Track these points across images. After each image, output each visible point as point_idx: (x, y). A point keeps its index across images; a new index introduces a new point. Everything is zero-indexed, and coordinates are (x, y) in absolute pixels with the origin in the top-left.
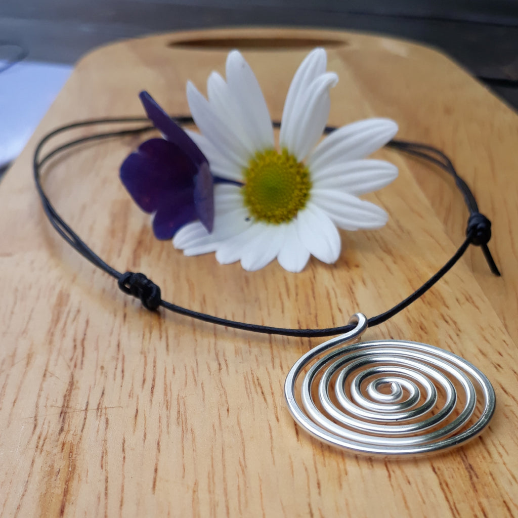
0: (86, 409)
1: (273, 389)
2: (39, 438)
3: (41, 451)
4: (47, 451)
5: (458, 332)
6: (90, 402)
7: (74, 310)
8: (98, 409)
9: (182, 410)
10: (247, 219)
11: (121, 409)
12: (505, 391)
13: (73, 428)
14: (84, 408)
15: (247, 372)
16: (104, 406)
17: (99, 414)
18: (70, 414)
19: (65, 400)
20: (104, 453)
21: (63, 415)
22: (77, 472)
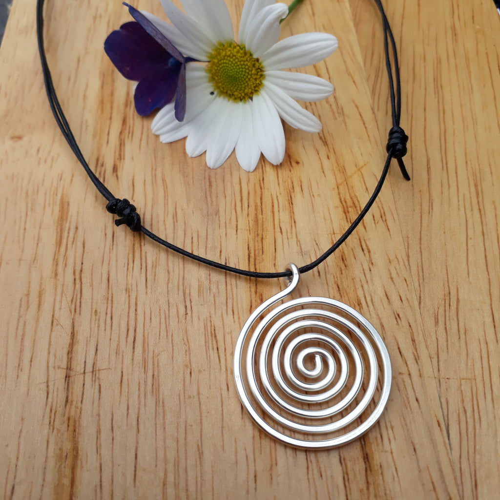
0: (84, 373)
1: (226, 345)
2: (51, 410)
3: (53, 429)
4: (57, 429)
5: (371, 266)
6: (87, 361)
7: (73, 226)
8: (93, 372)
9: (156, 374)
10: (212, 93)
11: (110, 370)
12: (400, 352)
13: (75, 399)
14: (82, 371)
15: (207, 318)
16: (97, 368)
17: (94, 379)
18: (73, 377)
19: (68, 358)
20: (99, 432)
21: (67, 379)
22: (80, 457)
